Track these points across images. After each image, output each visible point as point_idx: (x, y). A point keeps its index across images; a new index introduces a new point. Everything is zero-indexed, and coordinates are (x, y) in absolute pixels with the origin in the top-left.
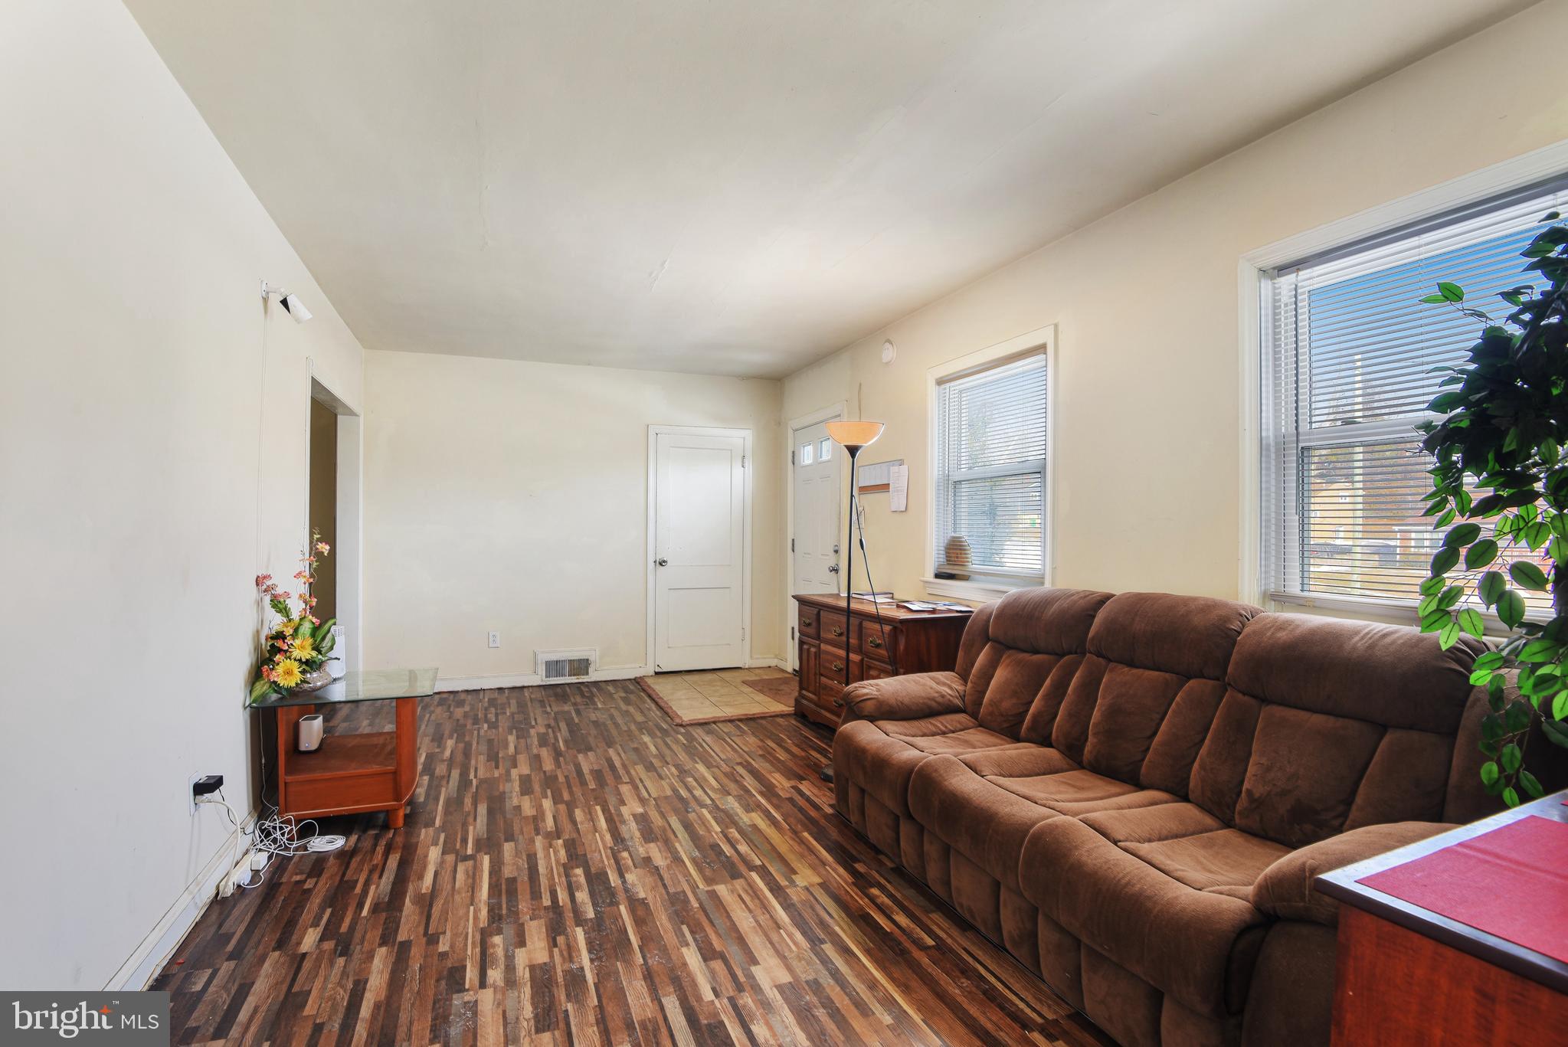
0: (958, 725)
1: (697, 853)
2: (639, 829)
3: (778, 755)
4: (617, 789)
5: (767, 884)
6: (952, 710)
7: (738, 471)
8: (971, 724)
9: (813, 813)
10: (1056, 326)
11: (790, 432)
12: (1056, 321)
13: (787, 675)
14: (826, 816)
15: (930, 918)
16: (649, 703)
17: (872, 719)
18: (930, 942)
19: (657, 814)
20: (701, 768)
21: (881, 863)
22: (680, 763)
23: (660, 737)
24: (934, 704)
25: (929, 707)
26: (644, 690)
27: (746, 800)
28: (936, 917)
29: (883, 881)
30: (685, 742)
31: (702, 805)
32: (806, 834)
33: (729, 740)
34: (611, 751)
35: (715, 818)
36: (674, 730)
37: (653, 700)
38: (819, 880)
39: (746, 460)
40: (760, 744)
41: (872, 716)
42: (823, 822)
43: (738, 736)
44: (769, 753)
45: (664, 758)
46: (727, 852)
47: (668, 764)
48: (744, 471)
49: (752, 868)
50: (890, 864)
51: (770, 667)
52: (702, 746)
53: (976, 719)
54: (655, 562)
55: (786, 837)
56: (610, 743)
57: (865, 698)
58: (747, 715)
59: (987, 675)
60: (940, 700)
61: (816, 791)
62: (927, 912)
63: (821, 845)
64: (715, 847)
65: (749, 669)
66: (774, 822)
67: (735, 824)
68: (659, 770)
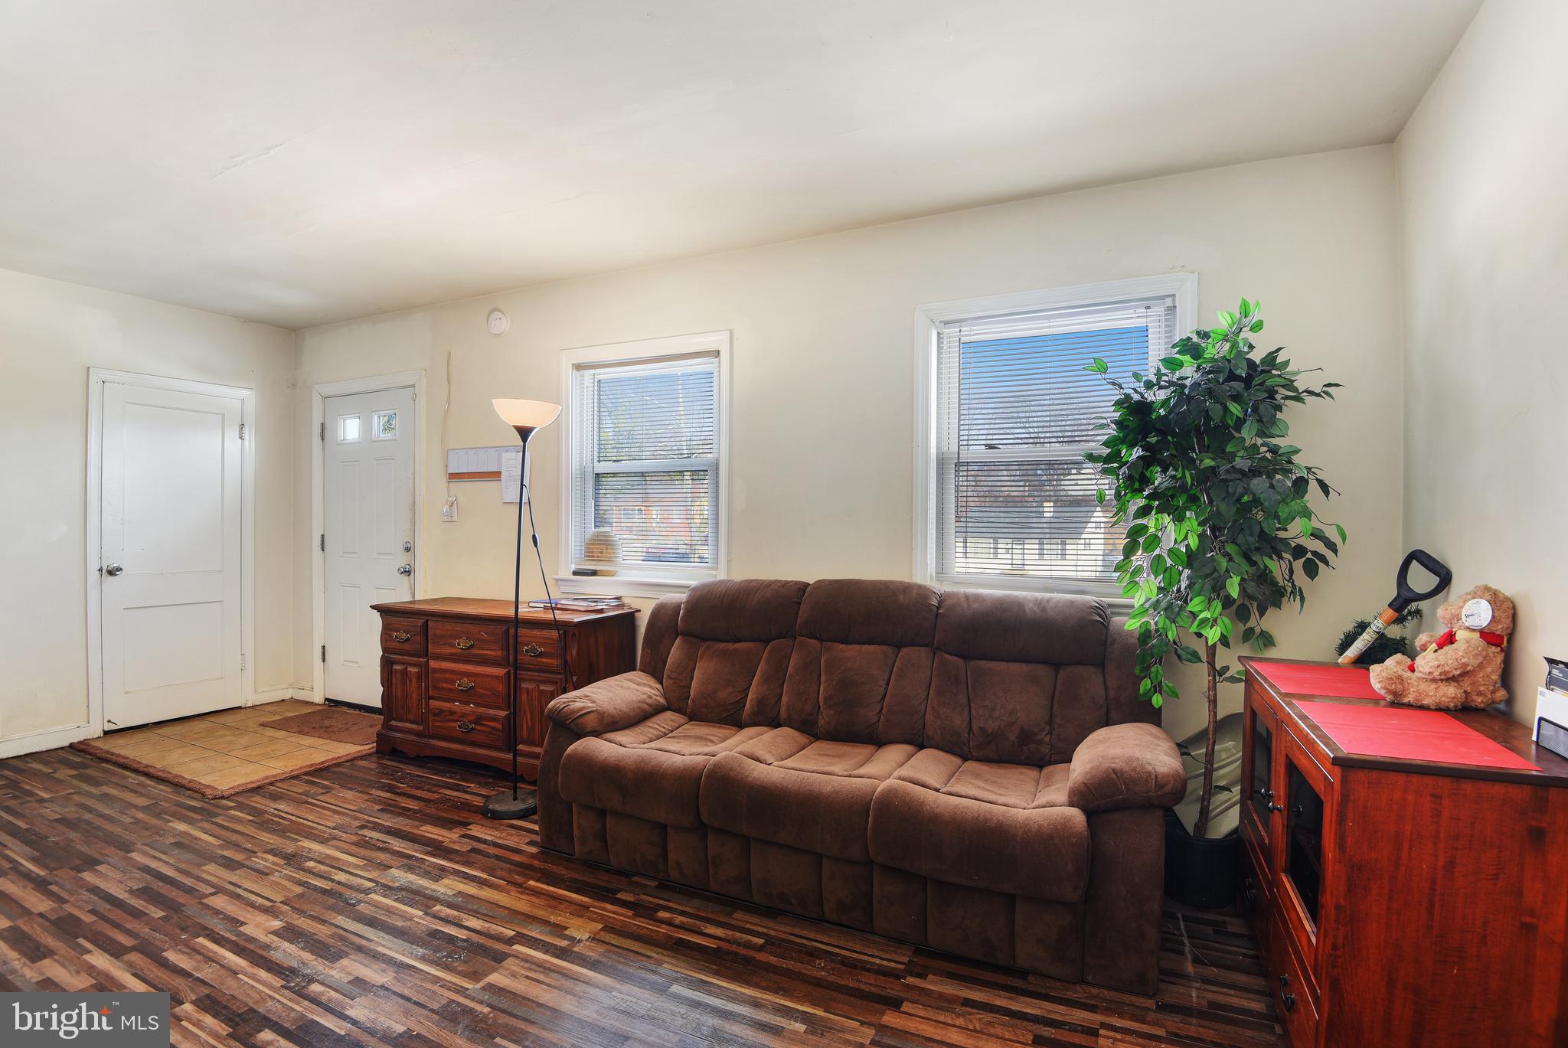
0: (673, 724)
1: (421, 950)
2: (303, 949)
3: (403, 805)
4: (207, 907)
5: (546, 952)
6: (658, 710)
7: (233, 444)
8: (683, 721)
9: (517, 858)
10: (731, 332)
11: (317, 401)
12: (732, 328)
13: (319, 708)
14: (533, 856)
15: (734, 919)
16: (133, 779)
17: (597, 734)
18: (761, 941)
19: (309, 922)
20: (307, 844)
21: (644, 886)
22: (272, 847)
23: (202, 820)
24: (646, 707)
25: (643, 710)
26: (106, 761)
27: (420, 867)
28: (738, 915)
29: (661, 902)
30: (251, 818)
31: (367, 891)
32: (532, 883)
33: (313, 801)
34: (135, 856)
35: (396, 900)
36: (214, 805)
37: (136, 771)
38: (600, 926)
39: (246, 430)
40: (366, 797)
41: (596, 731)
42: (536, 863)
43: (323, 794)
44: (390, 805)
45: (240, 847)
46: (460, 936)
47: (255, 853)
48: (242, 444)
49: (510, 941)
50: (653, 884)
51: (283, 700)
52: (284, 818)
53: (684, 714)
54: (100, 570)
55: (512, 893)
56: (127, 847)
57: (583, 712)
58: (312, 765)
59: (686, 671)
60: (649, 701)
61: (496, 833)
62: (730, 914)
63: (560, 888)
64: (435, 934)
65: (254, 707)
66: (482, 883)
67: (437, 900)
68: (247, 863)
